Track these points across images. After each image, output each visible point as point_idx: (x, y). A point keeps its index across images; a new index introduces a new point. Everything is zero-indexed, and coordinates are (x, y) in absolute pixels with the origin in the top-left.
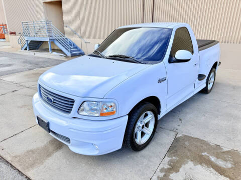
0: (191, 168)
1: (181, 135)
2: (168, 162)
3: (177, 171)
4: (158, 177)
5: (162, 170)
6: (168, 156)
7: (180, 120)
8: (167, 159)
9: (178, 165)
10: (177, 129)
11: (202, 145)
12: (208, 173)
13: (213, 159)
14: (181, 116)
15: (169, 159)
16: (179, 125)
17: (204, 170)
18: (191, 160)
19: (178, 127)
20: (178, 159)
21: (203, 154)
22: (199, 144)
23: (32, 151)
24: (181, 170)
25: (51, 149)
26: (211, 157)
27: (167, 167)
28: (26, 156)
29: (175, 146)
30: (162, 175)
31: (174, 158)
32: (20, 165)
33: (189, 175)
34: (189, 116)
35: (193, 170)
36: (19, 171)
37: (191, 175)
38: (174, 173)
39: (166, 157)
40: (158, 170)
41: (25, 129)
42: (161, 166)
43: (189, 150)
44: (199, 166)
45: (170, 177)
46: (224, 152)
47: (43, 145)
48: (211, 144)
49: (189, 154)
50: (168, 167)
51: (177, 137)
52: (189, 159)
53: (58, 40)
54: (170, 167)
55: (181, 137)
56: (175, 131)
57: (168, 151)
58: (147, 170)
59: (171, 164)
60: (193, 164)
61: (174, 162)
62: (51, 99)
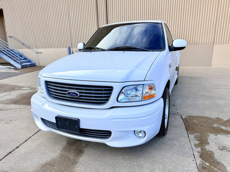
0: (215, 139)
3: (208, 144)
4: (198, 152)
6: (191, 134)
7: (174, 105)
8: (192, 136)
9: (205, 139)
10: (178, 113)
11: (206, 120)
13: (224, 128)
16: (176, 110)
17: (225, 137)
18: (210, 133)
20: (199, 134)
21: (214, 126)
22: (204, 120)
25: (71, 156)
26: (220, 126)
27: (197, 142)
29: (189, 125)
30: (199, 149)
31: (196, 134)
34: (178, 102)
35: (218, 139)
37: (220, 144)
39: (190, 136)
40: (194, 147)
41: (19, 144)
42: (193, 143)
43: (202, 126)
44: (219, 136)
45: (207, 150)
46: (226, 122)
47: (57, 154)
49: (204, 129)
51: (183, 118)
52: (207, 132)
53: (2, 52)
54: (199, 142)
55: (186, 117)
56: (178, 115)
57: (187, 130)
58: (184, 149)
59: (198, 140)
60: (214, 135)
61: (199, 138)
62: (75, 93)
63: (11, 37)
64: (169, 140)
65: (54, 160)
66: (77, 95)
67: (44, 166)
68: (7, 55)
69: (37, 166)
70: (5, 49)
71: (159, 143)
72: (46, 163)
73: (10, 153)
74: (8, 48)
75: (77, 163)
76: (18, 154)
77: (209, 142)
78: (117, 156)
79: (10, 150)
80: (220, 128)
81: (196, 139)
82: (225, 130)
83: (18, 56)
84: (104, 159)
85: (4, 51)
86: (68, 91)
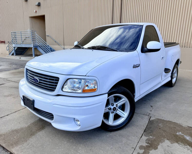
0: (168, 146)
1: (154, 118)
2: (146, 141)
3: (156, 148)
5: (141, 147)
6: (145, 136)
7: (152, 106)
8: (144, 138)
9: (156, 143)
10: (150, 114)
11: (174, 126)
12: (186, 150)
13: (188, 138)
14: (152, 103)
15: (146, 138)
17: (181, 148)
18: (168, 139)
19: (150, 112)
20: (154, 138)
21: (178, 134)
22: (172, 126)
23: (17, 131)
24: (159, 147)
25: (35, 129)
26: (185, 136)
27: (145, 144)
28: (11, 135)
29: (150, 128)
30: (142, 151)
31: (151, 137)
32: (5, 142)
33: (168, 152)
34: (159, 104)
35: (171, 147)
36: (4, 148)
38: (153, 150)
39: (143, 137)
40: (138, 148)
41: (10, 113)
42: (140, 144)
43: (165, 131)
44: (176, 144)
47: (27, 126)
48: (183, 126)
49: (164, 134)
50: (147, 144)
51: (150, 120)
52: (164, 138)
53: (40, 47)
54: (148, 145)
55: (154, 120)
56: (148, 116)
57: (144, 131)
58: (127, 147)
59: (149, 143)
60: (170, 142)
61: (152, 141)
62: (37, 80)
63: (48, 36)
64: (119, 136)
65: (22, 129)
66: (38, 81)
67: (13, 131)
68: (43, 49)
69: (9, 130)
70: (44, 45)
71: (108, 136)
72: (15, 130)
73: (1, 118)
74: (46, 44)
75: (34, 135)
76: (4, 119)
77: (158, 148)
78: (65, 137)
79: (3, 116)
80: (184, 138)
81: (147, 141)
82: (188, 141)
83: (49, 50)
84: (54, 137)
85: (41, 46)
86: (34, 77)
